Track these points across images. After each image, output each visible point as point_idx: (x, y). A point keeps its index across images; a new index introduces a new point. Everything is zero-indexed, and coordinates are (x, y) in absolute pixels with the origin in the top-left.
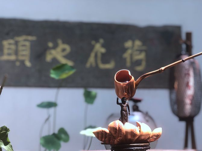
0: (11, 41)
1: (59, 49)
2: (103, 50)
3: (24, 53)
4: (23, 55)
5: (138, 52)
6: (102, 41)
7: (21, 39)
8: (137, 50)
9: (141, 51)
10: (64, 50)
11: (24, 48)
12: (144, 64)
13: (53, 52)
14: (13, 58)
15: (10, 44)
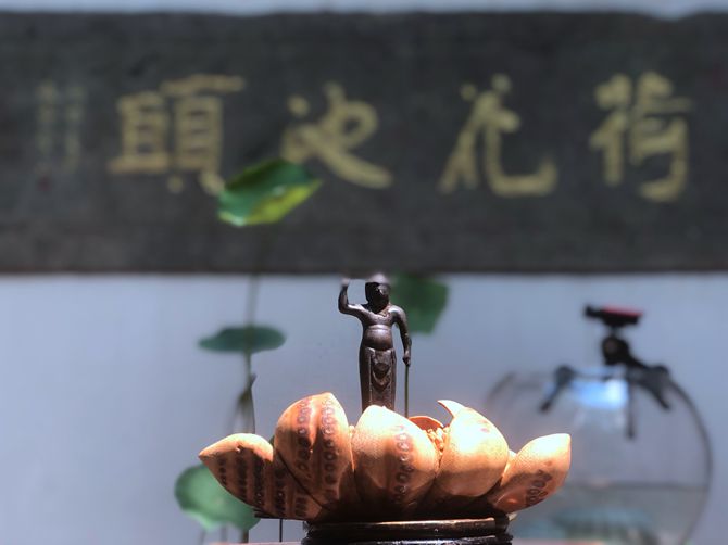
0: (152, 99)
1: (333, 122)
2: (508, 121)
3: (198, 142)
4: (195, 152)
5: (654, 124)
6: (502, 83)
7: (185, 88)
8: (649, 116)
9: (666, 119)
10: (351, 125)
11: (197, 124)
12: (679, 169)
13: (310, 134)
14: (157, 162)
15: (146, 110)
